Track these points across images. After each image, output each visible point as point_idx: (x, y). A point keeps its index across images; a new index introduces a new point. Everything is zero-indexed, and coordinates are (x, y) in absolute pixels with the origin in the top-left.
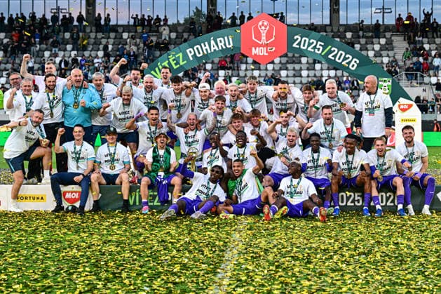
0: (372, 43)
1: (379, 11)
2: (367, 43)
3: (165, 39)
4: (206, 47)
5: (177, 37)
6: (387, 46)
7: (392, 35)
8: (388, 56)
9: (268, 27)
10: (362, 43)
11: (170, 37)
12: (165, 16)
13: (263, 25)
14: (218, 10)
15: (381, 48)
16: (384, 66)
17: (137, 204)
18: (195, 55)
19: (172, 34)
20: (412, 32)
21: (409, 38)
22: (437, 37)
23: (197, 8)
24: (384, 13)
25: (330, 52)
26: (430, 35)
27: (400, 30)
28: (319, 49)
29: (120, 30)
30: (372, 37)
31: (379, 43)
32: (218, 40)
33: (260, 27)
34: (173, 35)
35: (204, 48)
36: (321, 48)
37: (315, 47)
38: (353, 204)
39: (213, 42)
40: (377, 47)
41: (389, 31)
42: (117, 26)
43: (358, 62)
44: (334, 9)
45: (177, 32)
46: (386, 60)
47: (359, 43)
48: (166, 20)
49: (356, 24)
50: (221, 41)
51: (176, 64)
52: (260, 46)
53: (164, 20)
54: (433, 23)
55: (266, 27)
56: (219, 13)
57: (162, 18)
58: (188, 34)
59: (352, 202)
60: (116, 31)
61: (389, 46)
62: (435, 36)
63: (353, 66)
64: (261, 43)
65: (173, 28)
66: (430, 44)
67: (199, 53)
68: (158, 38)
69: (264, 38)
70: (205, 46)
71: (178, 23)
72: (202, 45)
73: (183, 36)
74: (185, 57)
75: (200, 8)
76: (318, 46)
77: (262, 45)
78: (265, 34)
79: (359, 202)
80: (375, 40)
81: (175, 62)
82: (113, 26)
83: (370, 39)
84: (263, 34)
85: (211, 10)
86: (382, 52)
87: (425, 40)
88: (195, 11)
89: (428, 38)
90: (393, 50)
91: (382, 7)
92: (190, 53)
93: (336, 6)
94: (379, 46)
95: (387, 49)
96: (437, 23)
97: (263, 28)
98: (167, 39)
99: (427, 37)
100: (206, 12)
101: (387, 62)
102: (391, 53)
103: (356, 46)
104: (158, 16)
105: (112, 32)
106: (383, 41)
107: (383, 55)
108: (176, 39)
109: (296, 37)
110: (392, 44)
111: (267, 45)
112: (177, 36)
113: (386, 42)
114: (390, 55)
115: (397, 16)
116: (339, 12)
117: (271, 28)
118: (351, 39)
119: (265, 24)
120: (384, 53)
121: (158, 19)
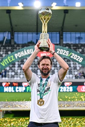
18: (18, 57)
25: (71, 55)
28: (67, 54)
32: (27, 50)
35: (22, 54)
36: (68, 54)
37: (65, 53)
39: (25, 51)
43: (82, 59)
50: (28, 51)
51: (11, 60)
63: (80, 61)
67: (20, 55)
74: (14, 57)
76: (67, 53)
77: (44, 53)
81: (10, 59)
92: (16, 55)
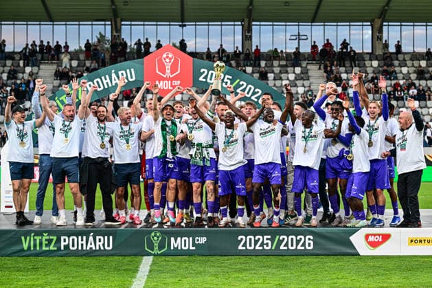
0: (287, 72)
1: (295, 38)
2: (281, 72)
3: (65, 67)
4: (106, 81)
5: (78, 66)
6: (302, 75)
7: (307, 63)
8: (303, 86)
9: (172, 60)
10: (275, 72)
11: (71, 66)
12: (66, 43)
13: (167, 57)
14: (123, 37)
15: (296, 78)
16: (300, 96)
17: (32, 248)
19: (73, 62)
20: (329, 61)
21: (326, 67)
22: (355, 66)
23: (100, 33)
24: (299, 39)
26: (348, 64)
27: (317, 59)
29: (17, 57)
30: (286, 66)
31: (294, 73)
33: (165, 59)
34: (75, 63)
38: (261, 248)
40: (292, 77)
41: (305, 60)
42: (14, 53)
44: (246, 36)
45: (78, 59)
46: (301, 90)
47: (273, 72)
48: (67, 47)
49: (270, 51)
52: (164, 79)
53: (64, 47)
54: (350, 51)
55: (170, 59)
56: (123, 39)
57: (63, 45)
58: (90, 62)
59: (260, 246)
60: (13, 59)
61: (304, 76)
62: (353, 65)
64: (165, 76)
65: (74, 56)
66: (347, 74)
68: (58, 66)
69: (168, 71)
70: (106, 79)
71: (81, 50)
72: (103, 78)
73: (85, 64)
75: (103, 33)
77: (166, 79)
78: (169, 67)
79: (267, 246)
80: (290, 69)
82: (9, 53)
83: (284, 68)
84: (167, 67)
85: (115, 36)
86: (297, 82)
87: (342, 69)
88: (99, 36)
89: (346, 67)
90: (308, 80)
91: (297, 34)
93: (248, 32)
94: (294, 75)
95: (302, 79)
96: (354, 51)
97: (168, 60)
98: (68, 67)
99: (344, 66)
100: (110, 38)
101: (303, 92)
102: (306, 83)
103: (269, 75)
104: (57, 42)
105: (9, 59)
106: (298, 70)
107: (298, 85)
108: (77, 67)
109: (202, 71)
110: (307, 73)
111: (171, 79)
112: (78, 63)
113: (302, 71)
114: (305, 85)
115: (313, 44)
116: (251, 40)
117: (176, 61)
118: (264, 68)
119: (170, 56)
120: (299, 83)
121: (58, 47)
